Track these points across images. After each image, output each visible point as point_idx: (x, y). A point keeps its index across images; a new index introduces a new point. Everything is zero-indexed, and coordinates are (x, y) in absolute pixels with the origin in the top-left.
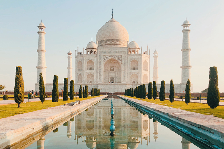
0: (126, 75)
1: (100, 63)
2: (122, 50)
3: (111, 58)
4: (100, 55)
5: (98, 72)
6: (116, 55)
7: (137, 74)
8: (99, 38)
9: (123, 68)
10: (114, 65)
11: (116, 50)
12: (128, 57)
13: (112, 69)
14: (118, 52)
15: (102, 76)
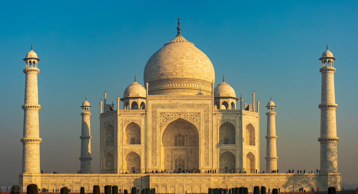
0: (210, 154)
1: (154, 130)
2: (199, 102)
3: (178, 117)
4: (153, 112)
5: (150, 146)
6: (187, 111)
7: (232, 152)
8: (150, 74)
9: (204, 139)
10: (183, 132)
11: (189, 102)
12: (214, 117)
13: (179, 141)
14: (192, 106)
15: (158, 157)
